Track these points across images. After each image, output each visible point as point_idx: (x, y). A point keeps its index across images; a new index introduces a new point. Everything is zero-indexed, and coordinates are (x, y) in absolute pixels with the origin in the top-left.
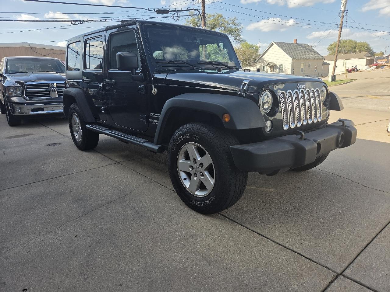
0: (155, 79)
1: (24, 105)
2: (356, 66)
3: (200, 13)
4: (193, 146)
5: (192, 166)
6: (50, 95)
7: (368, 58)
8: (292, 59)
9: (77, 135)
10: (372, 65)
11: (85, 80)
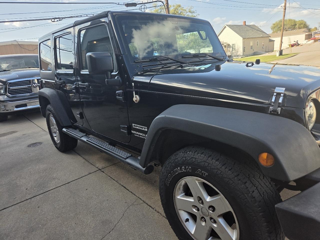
0: (136, 82)
1: (7, 103)
2: (298, 41)
3: (164, 4)
4: (197, 182)
5: (196, 207)
6: (32, 91)
7: (307, 34)
8: (243, 39)
9: (56, 136)
10: (310, 39)
11: (58, 82)
